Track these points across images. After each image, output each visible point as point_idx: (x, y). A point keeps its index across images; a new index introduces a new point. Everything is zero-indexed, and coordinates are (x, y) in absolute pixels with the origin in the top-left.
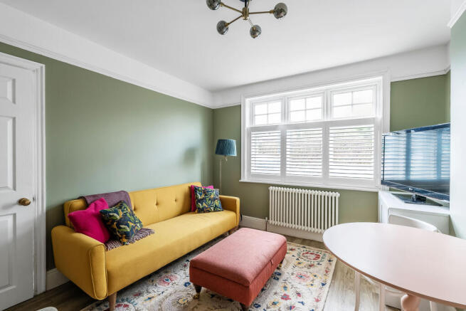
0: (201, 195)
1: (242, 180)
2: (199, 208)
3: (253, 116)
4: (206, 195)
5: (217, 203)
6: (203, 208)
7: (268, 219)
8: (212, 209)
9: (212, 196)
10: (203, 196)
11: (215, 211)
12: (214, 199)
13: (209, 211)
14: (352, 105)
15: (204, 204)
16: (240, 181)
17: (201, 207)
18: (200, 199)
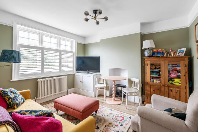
1: (13, 80)
14: (66, 45)
16: (11, 81)
17: (18, 103)
18: (13, 98)
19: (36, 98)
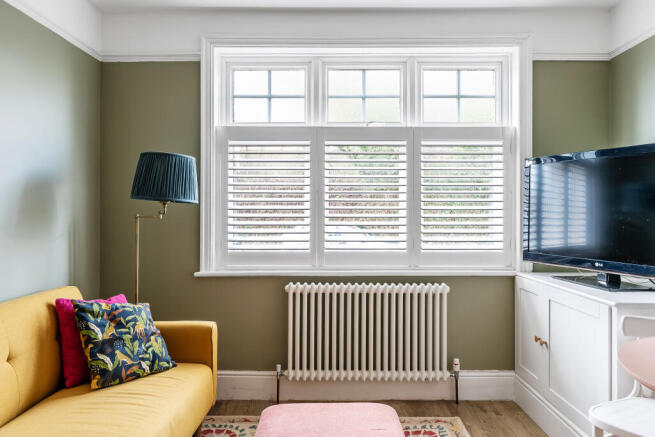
0: (102, 326)
1: (203, 272)
2: (104, 372)
3: (230, 97)
4: (119, 325)
5: (158, 345)
6: (117, 371)
7: (285, 367)
8: (145, 365)
9: (140, 327)
10: (110, 330)
11: (153, 372)
12: (147, 336)
13: (136, 376)
14: (459, 97)
15: (120, 357)
16: (196, 274)
17: (110, 367)
18: (104, 342)
19: (279, 367)
